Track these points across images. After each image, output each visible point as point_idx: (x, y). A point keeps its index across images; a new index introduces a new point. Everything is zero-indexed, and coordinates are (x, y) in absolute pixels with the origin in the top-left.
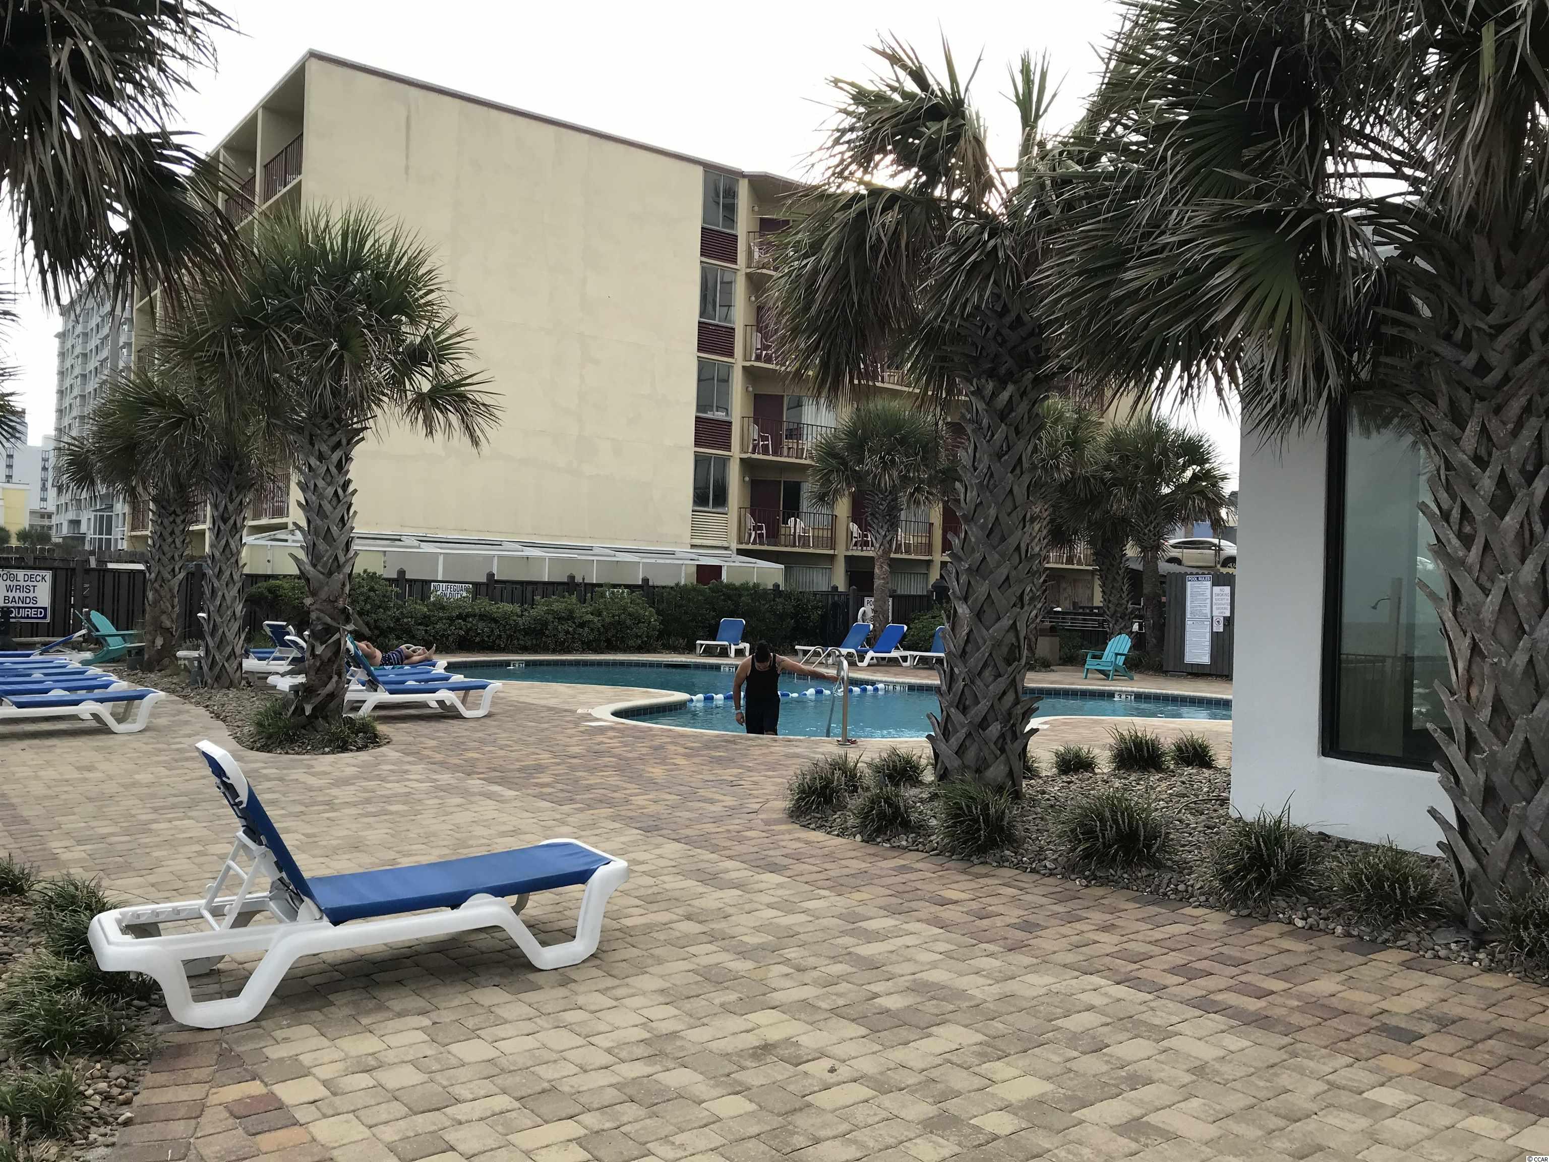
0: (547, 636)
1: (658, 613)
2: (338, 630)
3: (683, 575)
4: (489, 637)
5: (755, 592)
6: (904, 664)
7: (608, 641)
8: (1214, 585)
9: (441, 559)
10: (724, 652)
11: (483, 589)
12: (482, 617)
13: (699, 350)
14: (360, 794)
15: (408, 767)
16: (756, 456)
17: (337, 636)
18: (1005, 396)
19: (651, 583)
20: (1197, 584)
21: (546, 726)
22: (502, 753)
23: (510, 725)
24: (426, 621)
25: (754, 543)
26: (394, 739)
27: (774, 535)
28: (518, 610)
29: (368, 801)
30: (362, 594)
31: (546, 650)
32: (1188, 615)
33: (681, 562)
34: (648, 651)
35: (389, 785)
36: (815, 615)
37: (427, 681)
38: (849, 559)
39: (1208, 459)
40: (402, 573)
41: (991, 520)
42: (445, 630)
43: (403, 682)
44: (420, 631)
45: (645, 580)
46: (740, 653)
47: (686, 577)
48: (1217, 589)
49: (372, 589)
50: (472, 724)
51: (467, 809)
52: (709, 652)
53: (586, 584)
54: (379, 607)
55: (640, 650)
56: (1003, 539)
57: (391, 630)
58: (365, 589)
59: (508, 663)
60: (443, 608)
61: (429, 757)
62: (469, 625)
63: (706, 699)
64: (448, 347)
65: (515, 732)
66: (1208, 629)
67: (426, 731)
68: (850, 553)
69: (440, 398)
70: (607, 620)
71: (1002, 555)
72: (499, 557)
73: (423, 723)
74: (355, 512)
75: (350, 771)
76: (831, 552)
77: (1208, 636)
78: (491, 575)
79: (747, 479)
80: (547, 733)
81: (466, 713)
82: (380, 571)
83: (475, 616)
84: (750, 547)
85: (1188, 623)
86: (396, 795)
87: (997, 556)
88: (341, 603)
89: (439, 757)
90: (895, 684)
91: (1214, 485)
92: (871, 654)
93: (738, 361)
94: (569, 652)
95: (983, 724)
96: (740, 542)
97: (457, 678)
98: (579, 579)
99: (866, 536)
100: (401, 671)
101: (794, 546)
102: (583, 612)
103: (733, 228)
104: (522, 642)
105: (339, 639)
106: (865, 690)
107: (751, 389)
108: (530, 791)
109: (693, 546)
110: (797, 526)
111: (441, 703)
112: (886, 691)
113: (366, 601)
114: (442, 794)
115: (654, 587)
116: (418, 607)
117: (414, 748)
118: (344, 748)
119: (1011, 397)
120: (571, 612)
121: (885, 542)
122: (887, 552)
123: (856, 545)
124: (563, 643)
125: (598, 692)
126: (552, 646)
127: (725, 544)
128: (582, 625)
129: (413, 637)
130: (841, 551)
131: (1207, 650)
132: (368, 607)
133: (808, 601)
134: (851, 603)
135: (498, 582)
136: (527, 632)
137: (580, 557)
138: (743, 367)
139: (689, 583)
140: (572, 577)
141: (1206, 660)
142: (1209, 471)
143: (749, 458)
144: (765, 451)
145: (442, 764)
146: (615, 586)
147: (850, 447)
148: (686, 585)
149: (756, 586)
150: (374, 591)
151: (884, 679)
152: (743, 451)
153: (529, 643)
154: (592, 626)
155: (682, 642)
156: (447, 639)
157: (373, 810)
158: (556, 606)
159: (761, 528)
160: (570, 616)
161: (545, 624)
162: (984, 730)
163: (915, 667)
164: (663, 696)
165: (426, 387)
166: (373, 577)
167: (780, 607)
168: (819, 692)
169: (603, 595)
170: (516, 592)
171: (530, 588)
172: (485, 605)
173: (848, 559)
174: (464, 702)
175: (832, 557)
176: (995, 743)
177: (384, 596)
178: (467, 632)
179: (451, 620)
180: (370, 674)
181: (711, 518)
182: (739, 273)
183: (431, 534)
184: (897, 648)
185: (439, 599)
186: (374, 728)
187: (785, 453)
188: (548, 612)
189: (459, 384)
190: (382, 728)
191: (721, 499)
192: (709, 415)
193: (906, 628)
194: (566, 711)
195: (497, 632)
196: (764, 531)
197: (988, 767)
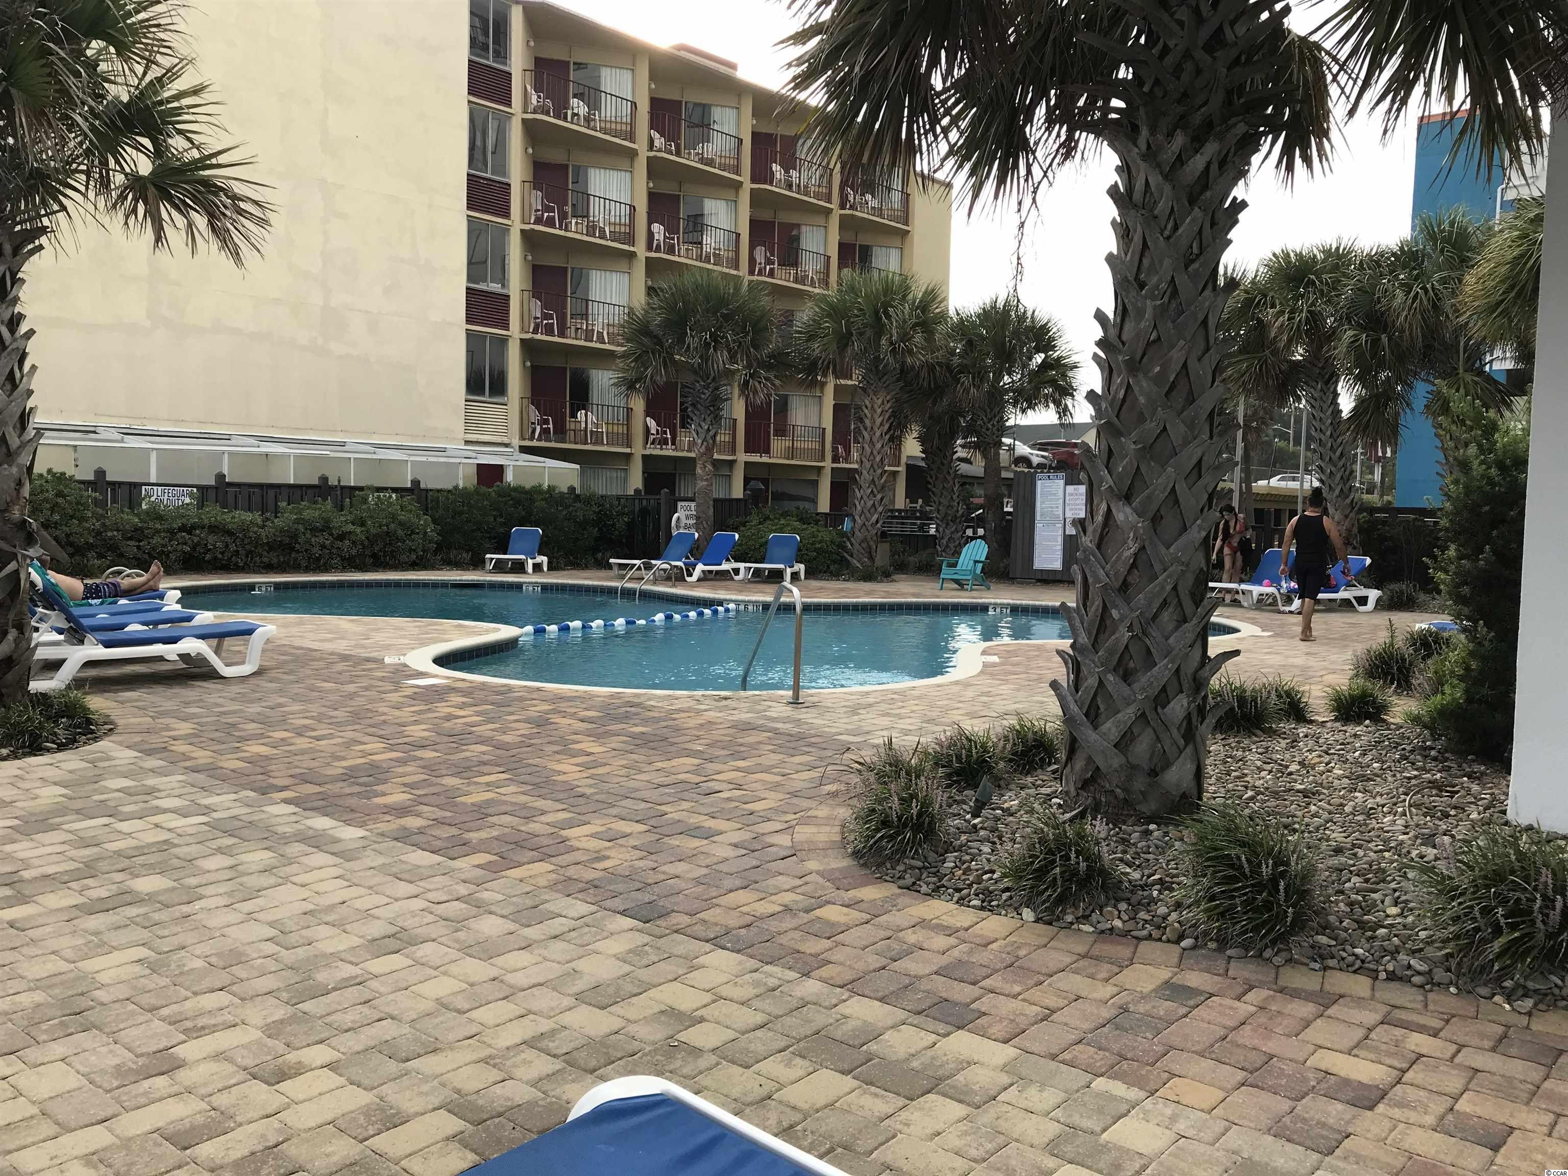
0: (298, 552)
1: (434, 521)
2: (14, 556)
3: (461, 475)
4: (222, 553)
5: (550, 495)
6: (736, 578)
7: (374, 556)
8: (1067, 483)
9: (153, 457)
10: (519, 567)
11: (212, 494)
12: (213, 529)
13: (468, 208)
14: (74, 853)
15: (151, 781)
16: (539, 337)
17: (12, 566)
18: (1198, 163)
19: (422, 486)
20: (1048, 483)
21: (351, 688)
22: (302, 743)
23: (296, 689)
24: (137, 534)
25: (539, 439)
26: (121, 722)
27: (561, 431)
28: (259, 521)
29: (89, 870)
30: (46, 500)
31: (296, 568)
32: (1038, 516)
33: (458, 460)
34: (425, 568)
35: (125, 826)
36: (621, 523)
37: (156, 623)
38: (647, 459)
39: (1055, 346)
40: (100, 473)
41: (1176, 367)
42: (164, 546)
43: (122, 627)
44: (130, 548)
45: (416, 483)
46: (537, 567)
47: (464, 478)
48: (1070, 489)
49: (60, 494)
50: (235, 689)
51: (286, 880)
52: (500, 567)
53: (343, 488)
54: (72, 517)
55: (414, 566)
56: (1191, 399)
57: (90, 547)
58: (50, 495)
59: (252, 587)
60: (160, 518)
61: (185, 757)
62: (196, 539)
63: (537, 631)
64: (178, 111)
65: (310, 701)
66: (1060, 532)
67: (169, 705)
68: (648, 452)
69: (173, 186)
70: (373, 531)
71: (1191, 425)
72: (230, 454)
73: (159, 689)
74: (34, 368)
75: (50, 795)
76: (628, 450)
77: (1060, 540)
78: (220, 477)
79: (528, 364)
80: (360, 701)
81: (227, 671)
82: (70, 471)
83: (203, 527)
84: (535, 443)
85: (1039, 526)
86: (141, 851)
87: (1182, 428)
88: (16, 513)
89: (202, 756)
90: (746, 603)
91: (1064, 376)
92: (700, 567)
93: (516, 223)
94: (326, 570)
95: (1162, 698)
96: (522, 438)
97: (205, 618)
98: (333, 482)
99: (665, 433)
100: (113, 608)
101: (586, 443)
102: (341, 521)
103: (505, 64)
104: (265, 560)
105: (17, 572)
106: (715, 612)
107: (530, 258)
108: (382, 827)
109: (467, 442)
110: (586, 419)
111: (185, 657)
112: (737, 611)
113: (52, 510)
114: (230, 841)
115: (427, 490)
116: (125, 517)
117: (156, 741)
118: (35, 748)
119: (1209, 164)
120: (327, 521)
121: (708, 437)
122: (709, 451)
123: (653, 443)
124: (318, 559)
125: (397, 628)
126: (304, 564)
127: (506, 440)
128: (342, 537)
129: (121, 555)
130: (638, 450)
131: (1059, 555)
132: (56, 517)
133: (611, 506)
134: (663, 508)
135: (230, 484)
136: (271, 547)
137: (333, 455)
138: (522, 231)
139: (468, 485)
140: (324, 479)
141: (1057, 565)
142: (1059, 358)
143: (532, 340)
144: (549, 330)
145: (211, 770)
146: (379, 489)
147: (667, 324)
148: (465, 488)
149: (551, 488)
150: (64, 496)
151: (734, 597)
152: (523, 330)
153: (275, 561)
154: (353, 538)
155: (467, 556)
156: (168, 556)
157: (103, 893)
158: (308, 514)
159: (546, 422)
160: (326, 527)
161: (294, 536)
162: (1163, 707)
163: (750, 581)
164: (488, 631)
165: (145, 167)
166: (61, 478)
167: (580, 514)
168: (669, 617)
169: (365, 500)
170: (253, 498)
171: (271, 493)
172: (214, 513)
173: (644, 457)
174: (217, 651)
175: (628, 456)
176: (1178, 729)
177: (78, 503)
178: (194, 548)
179: (172, 532)
180: (70, 618)
181: (489, 410)
182: (514, 119)
183: (137, 425)
184: (728, 560)
185: (154, 507)
186: (86, 710)
187: (573, 335)
188: (297, 522)
189: (203, 163)
190: (97, 703)
191: (499, 387)
192: (482, 286)
193: (737, 536)
194: (368, 660)
195: (233, 547)
196: (551, 426)
197: (1168, 765)
